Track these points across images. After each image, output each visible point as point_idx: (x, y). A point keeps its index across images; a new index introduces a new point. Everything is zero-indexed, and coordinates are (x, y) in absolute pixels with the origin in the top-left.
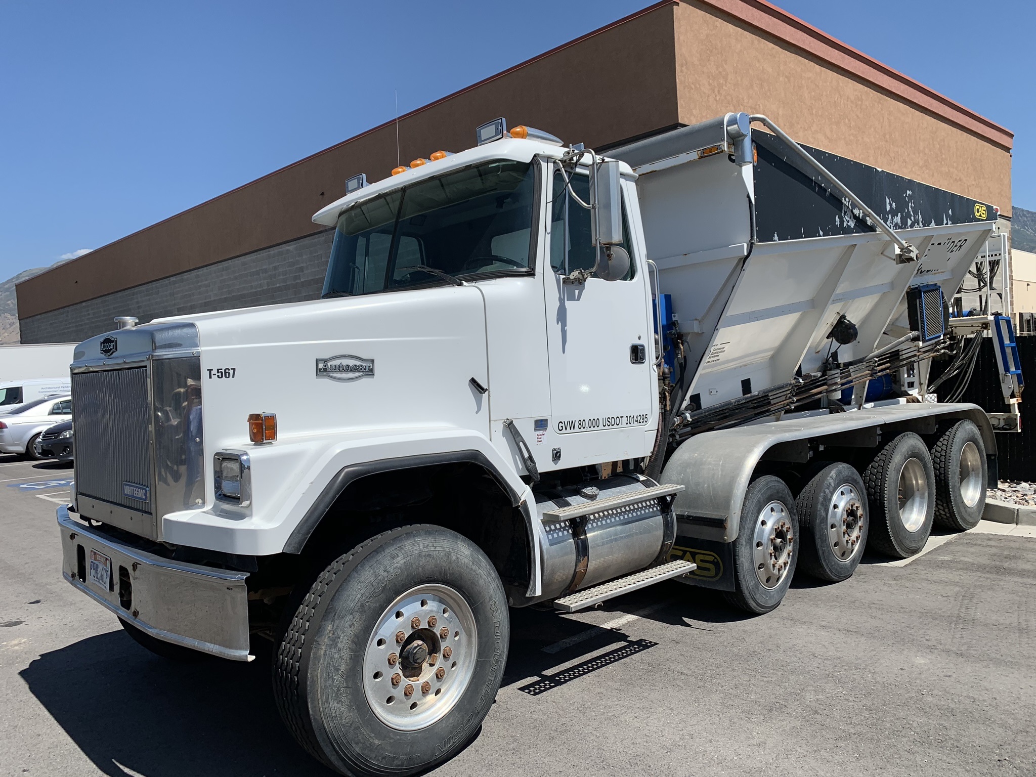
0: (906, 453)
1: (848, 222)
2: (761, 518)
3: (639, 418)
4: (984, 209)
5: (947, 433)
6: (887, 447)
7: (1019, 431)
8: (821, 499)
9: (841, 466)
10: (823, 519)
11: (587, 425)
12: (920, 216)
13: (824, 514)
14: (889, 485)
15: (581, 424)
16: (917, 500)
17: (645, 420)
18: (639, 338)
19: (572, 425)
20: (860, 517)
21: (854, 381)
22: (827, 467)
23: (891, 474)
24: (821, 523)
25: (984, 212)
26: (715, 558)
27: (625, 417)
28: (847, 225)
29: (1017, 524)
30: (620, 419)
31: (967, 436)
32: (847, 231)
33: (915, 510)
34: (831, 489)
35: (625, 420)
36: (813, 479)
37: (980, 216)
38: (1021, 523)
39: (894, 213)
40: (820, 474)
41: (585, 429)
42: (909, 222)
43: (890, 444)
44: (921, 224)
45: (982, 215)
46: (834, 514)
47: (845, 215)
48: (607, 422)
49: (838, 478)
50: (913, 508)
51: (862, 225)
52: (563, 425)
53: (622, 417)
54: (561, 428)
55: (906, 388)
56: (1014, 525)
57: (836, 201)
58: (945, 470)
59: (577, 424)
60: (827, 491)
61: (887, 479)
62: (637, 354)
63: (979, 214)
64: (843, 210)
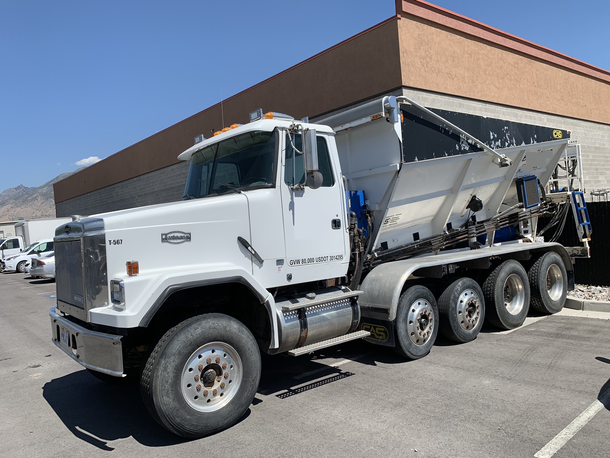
0: (508, 272)
1: (464, 147)
2: (412, 308)
3: (337, 257)
4: (560, 132)
5: (539, 259)
6: (497, 268)
7: (589, 257)
8: (452, 297)
9: (465, 279)
10: (453, 308)
11: (307, 261)
12: (514, 140)
13: (454, 306)
14: (497, 290)
15: (304, 261)
16: (519, 297)
17: (342, 258)
18: (337, 216)
19: (298, 262)
20: (477, 307)
21: (487, 230)
22: (457, 280)
23: (498, 283)
24: (452, 311)
25: (560, 134)
26: (385, 329)
27: (329, 257)
28: (464, 149)
29: (583, 310)
30: (327, 258)
31: (551, 261)
32: (465, 152)
33: (518, 303)
34: (458, 292)
35: (329, 258)
36: (449, 287)
37: (557, 136)
38: (585, 310)
39: (495, 140)
40: (453, 284)
41: (306, 264)
42: (507, 144)
43: (498, 267)
44: (515, 144)
45: (559, 136)
46: (461, 306)
47: (462, 143)
48: (319, 260)
49: (463, 286)
50: (516, 302)
51: (474, 148)
52: (293, 262)
53: (327, 257)
54: (292, 264)
55: (522, 234)
56: (581, 311)
57: (456, 137)
58: (537, 280)
59: (301, 261)
60: (456, 293)
61: (496, 286)
62: (336, 224)
63: (556, 136)
64: (461, 141)
